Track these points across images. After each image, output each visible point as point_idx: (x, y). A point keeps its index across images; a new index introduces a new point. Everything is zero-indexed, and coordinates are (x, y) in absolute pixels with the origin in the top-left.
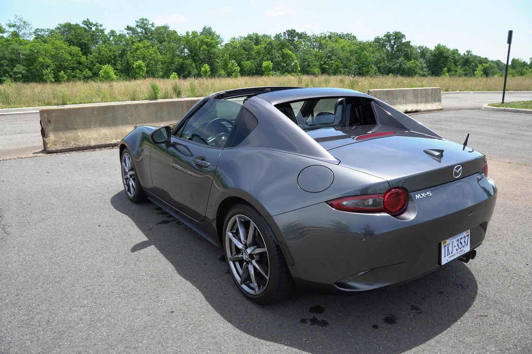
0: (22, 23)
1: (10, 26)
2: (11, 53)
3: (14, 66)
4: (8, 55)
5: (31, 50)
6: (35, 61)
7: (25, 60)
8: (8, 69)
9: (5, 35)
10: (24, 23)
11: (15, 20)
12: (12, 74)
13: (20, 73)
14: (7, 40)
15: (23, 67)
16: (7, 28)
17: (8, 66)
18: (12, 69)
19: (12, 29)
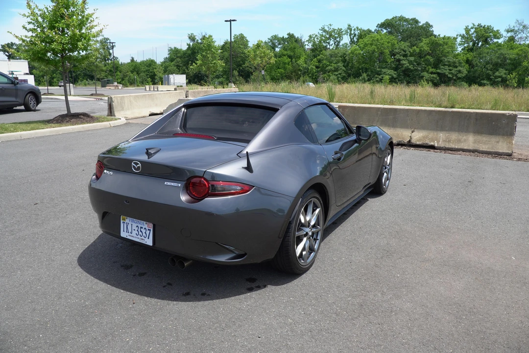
0: (521, 27)
1: (508, 31)
2: (498, 58)
3: (498, 70)
4: (495, 60)
5: (518, 54)
6: (520, 65)
7: (510, 64)
8: (491, 73)
9: (501, 41)
10: (524, 26)
11: (515, 25)
12: (493, 77)
13: (500, 77)
14: (500, 45)
15: (505, 71)
16: (505, 34)
17: (491, 70)
18: (494, 73)
19: (509, 34)
